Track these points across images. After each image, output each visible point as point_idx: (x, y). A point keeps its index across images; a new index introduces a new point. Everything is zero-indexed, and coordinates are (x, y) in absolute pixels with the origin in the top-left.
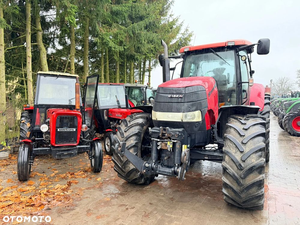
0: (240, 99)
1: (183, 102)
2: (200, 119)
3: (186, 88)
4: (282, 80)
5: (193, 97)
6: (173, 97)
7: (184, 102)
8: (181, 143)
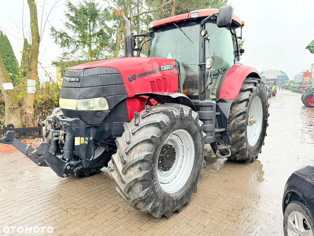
2: (106, 108)
3: (85, 70)
5: (91, 81)
6: (71, 81)
7: (80, 87)
8: (72, 135)
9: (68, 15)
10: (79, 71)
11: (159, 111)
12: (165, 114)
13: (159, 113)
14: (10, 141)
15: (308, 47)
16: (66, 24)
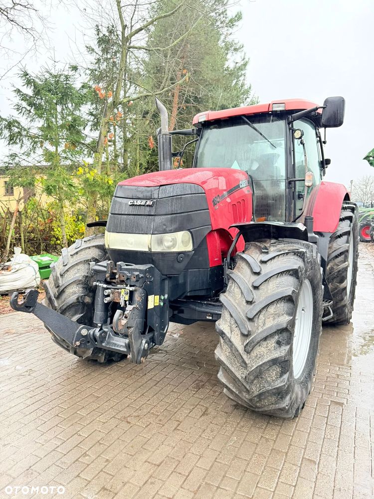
0: (291, 211)
1: (153, 214)
2: (190, 248)
3: (161, 188)
4: (367, 180)
5: (172, 205)
6: (136, 205)
7: (155, 215)
8: (145, 292)
9: (19, 91)
10: (150, 189)
11: (287, 252)
12: (297, 255)
13: (287, 253)
14: (30, 307)
15: (367, 158)
16: (17, 107)
